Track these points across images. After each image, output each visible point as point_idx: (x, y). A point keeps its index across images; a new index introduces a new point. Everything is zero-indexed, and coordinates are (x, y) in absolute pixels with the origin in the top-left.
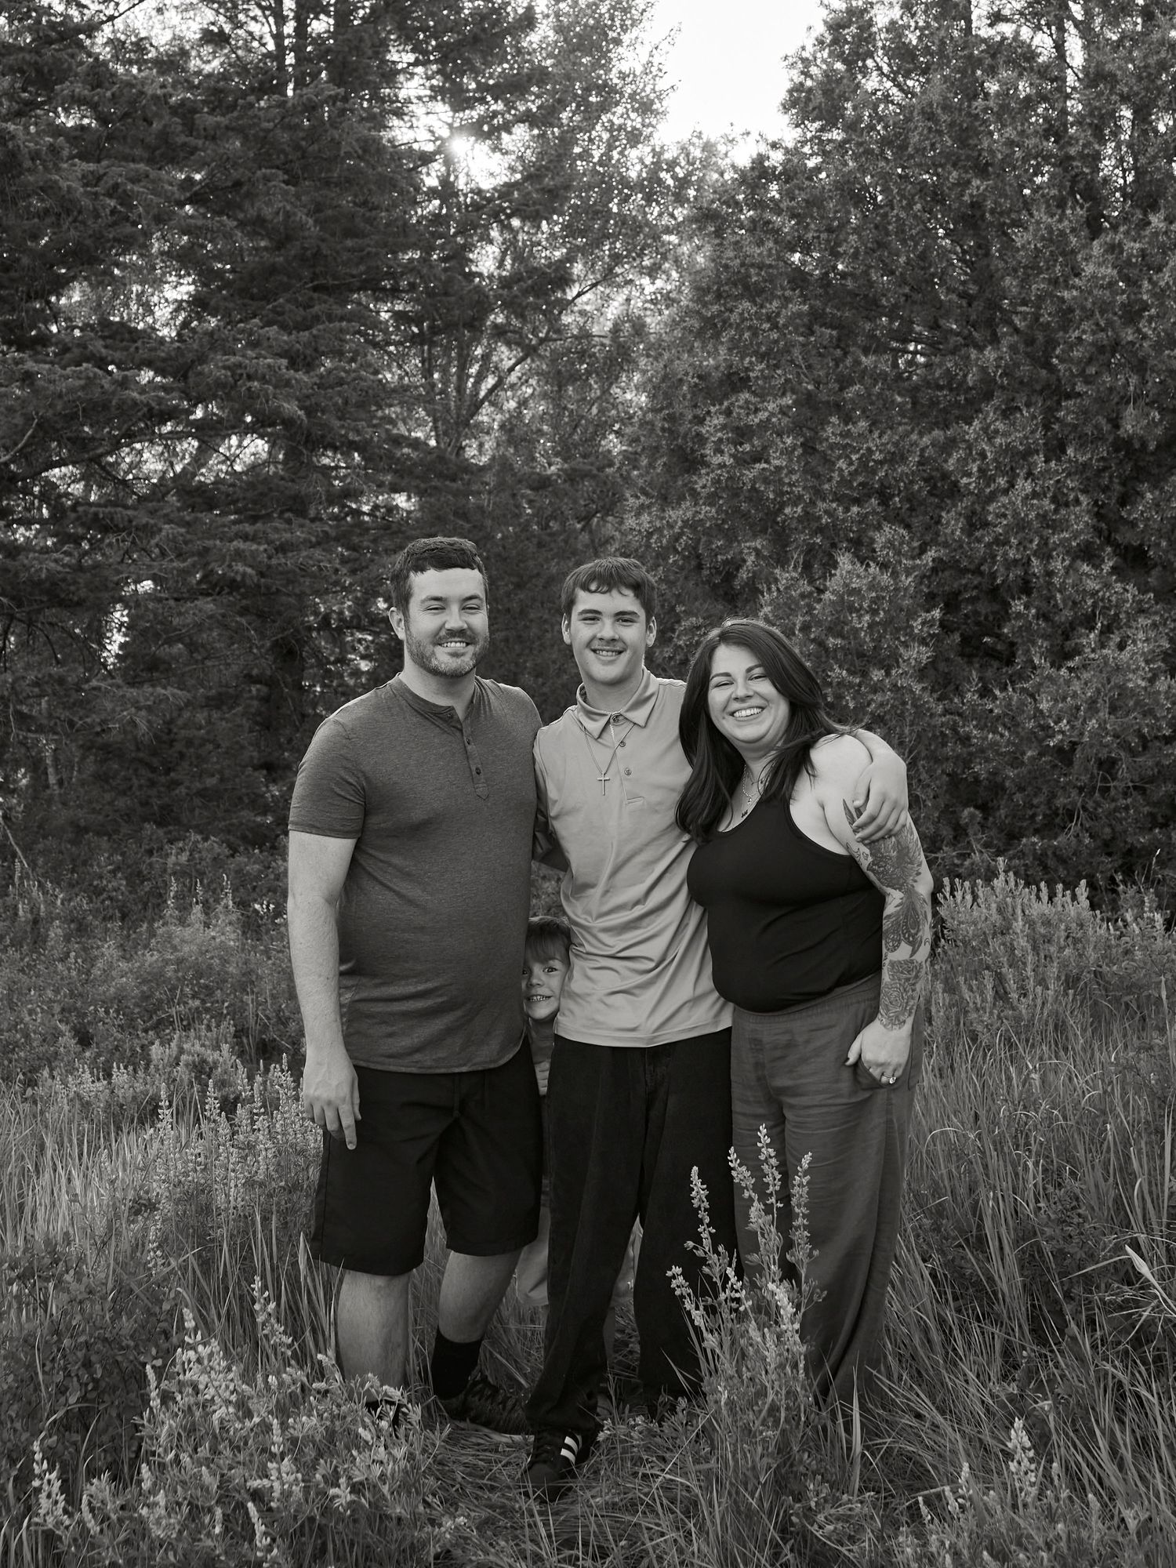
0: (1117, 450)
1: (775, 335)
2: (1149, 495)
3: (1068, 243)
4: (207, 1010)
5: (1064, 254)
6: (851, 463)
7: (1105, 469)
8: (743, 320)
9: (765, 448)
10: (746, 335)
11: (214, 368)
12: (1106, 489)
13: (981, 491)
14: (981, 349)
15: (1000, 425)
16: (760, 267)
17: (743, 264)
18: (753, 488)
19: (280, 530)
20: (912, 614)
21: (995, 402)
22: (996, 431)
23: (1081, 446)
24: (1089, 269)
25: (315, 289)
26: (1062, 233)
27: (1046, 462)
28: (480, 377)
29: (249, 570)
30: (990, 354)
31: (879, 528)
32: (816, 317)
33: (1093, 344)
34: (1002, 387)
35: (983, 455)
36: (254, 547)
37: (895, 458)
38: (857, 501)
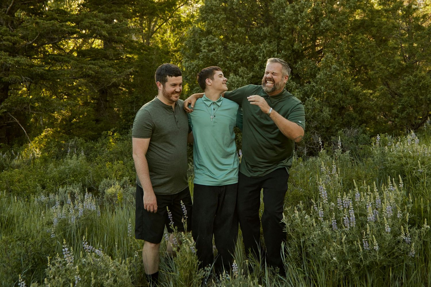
0: (293, 52)
1: (218, 22)
2: (299, 62)
3: (283, 5)
4: (76, 180)
5: (282, 7)
6: (234, 52)
7: (290, 56)
8: (211, 18)
9: (215, 48)
10: (212, 22)
11: (86, 22)
12: (290, 61)
13: (263, 60)
14: (264, 27)
15: (268, 45)
16: (215, 6)
17: (212, 5)
18: (212, 58)
19: (100, 62)
21: (267, 40)
22: (267, 47)
23: (285, 50)
24: (287, 11)
25: (113, 3)
26: (282, 3)
27: (278, 54)
28: (154, 26)
29: (93, 72)
30: (266, 29)
31: (240, 67)
32: (227, 19)
33: (288, 28)
34: (269, 37)
35: (264, 52)
36: (94, 67)
37: (244, 52)
38: (236, 61)
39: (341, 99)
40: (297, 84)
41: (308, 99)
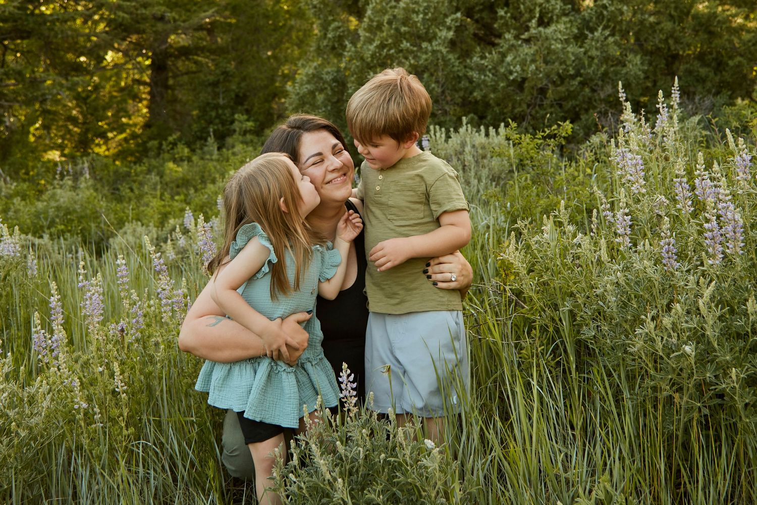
20: (446, 16)
39: (671, 35)
40: (565, 4)
41: (590, 36)
